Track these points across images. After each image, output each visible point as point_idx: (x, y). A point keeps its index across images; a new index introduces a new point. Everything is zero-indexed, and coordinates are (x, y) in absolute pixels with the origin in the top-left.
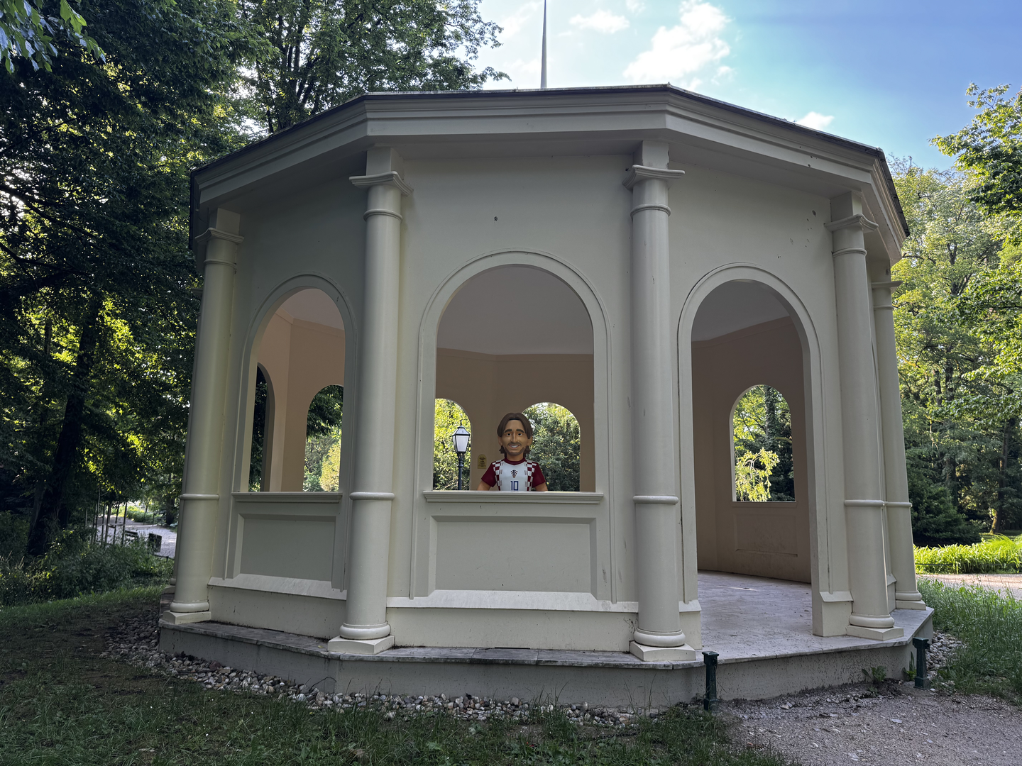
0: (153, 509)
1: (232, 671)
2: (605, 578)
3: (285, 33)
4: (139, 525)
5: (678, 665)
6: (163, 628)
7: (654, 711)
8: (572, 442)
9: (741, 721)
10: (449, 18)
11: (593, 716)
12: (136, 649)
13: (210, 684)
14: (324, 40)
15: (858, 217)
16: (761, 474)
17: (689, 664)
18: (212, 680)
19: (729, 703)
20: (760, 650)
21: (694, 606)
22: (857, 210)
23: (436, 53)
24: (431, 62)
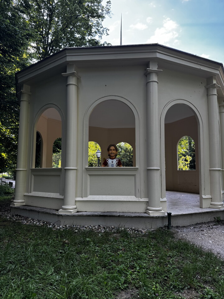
0: (11, 175)
1: (31, 219)
2: (139, 191)
3: (44, 32)
4: (7, 180)
5: (160, 216)
6: (11, 207)
7: (153, 230)
8: (132, 154)
9: (178, 232)
10: (93, 27)
11: (135, 231)
12: (4, 213)
13: (25, 223)
14: (55, 34)
15: (215, 84)
16: (187, 163)
17: (163, 216)
18: (25, 222)
19: (175, 227)
20: (184, 212)
21: (165, 199)
22: (215, 82)
23: (89, 38)
24: (88, 40)
